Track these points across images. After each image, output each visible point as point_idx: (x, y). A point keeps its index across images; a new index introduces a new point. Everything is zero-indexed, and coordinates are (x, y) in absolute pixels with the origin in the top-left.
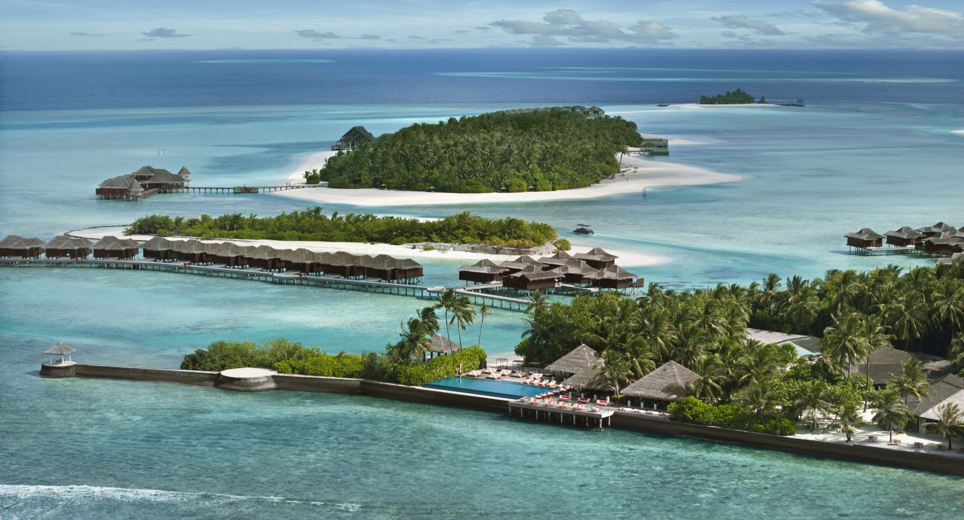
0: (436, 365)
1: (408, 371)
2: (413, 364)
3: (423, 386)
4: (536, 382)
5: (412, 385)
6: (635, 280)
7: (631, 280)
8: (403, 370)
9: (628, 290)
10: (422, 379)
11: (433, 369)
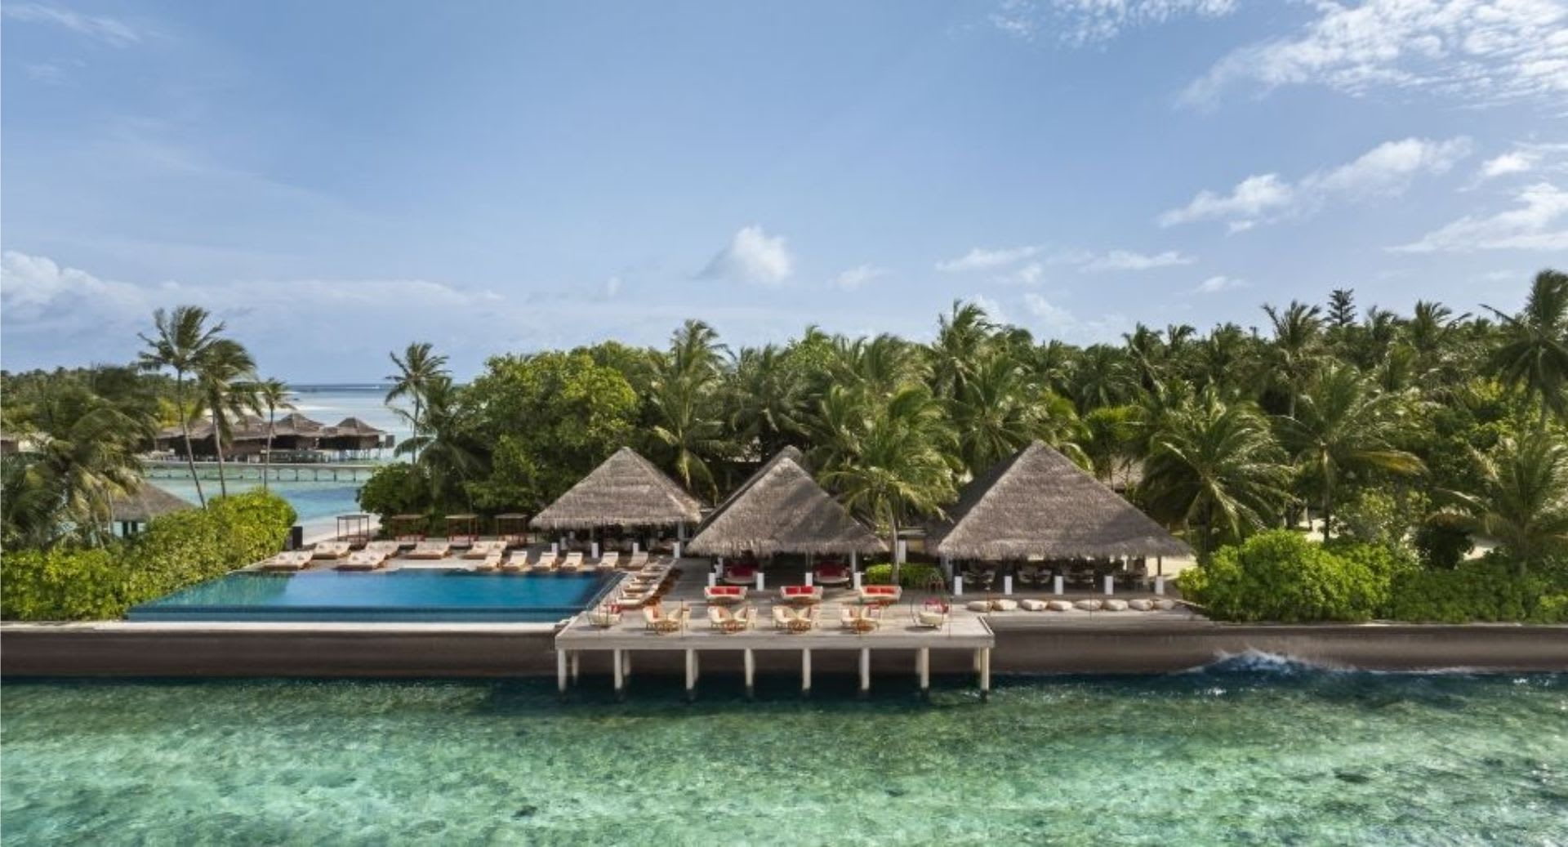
0: (166, 541)
1: (52, 569)
2: (70, 544)
3: (125, 618)
4: (492, 561)
5: (79, 618)
6: (382, 438)
7: (377, 437)
8: (27, 567)
9: (374, 452)
10: (118, 594)
11: (156, 553)
